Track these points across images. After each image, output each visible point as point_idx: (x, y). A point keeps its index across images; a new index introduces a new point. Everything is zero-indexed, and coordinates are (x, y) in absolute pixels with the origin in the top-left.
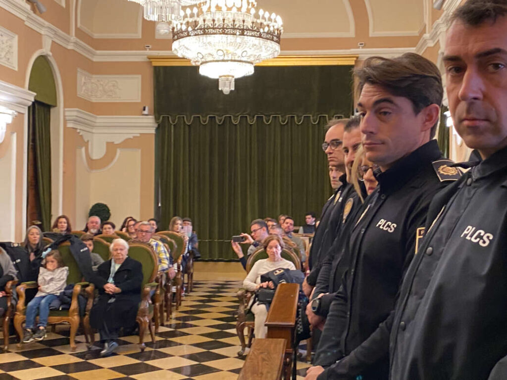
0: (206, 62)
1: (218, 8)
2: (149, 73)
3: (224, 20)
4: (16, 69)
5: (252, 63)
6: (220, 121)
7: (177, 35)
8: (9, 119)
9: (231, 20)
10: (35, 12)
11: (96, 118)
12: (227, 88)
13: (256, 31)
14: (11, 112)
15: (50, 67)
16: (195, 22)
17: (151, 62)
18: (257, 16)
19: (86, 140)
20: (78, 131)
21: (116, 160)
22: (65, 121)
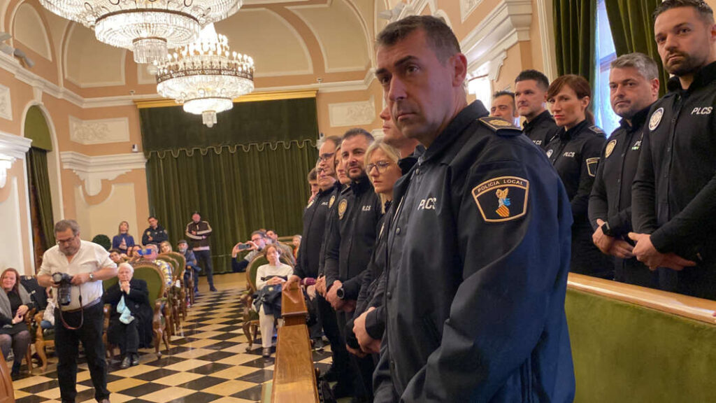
0: (189, 100)
1: (196, 53)
2: (135, 116)
3: (202, 62)
4: (11, 119)
5: (230, 99)
6: (204, 152)
7: (161, 78)
8: (9, 165)
9: (208, 62)
10: (24, 66)
11: (89, 158)
12: (210, 122)
13: (232, 70)
14: (9, 158)
15: (43, 117)
16: (176, 65)
17: (136, 106)
18: (231, 58)
19: (82, 179)
20: (74, 171)
21: (110, 196)
22: (61, 164)
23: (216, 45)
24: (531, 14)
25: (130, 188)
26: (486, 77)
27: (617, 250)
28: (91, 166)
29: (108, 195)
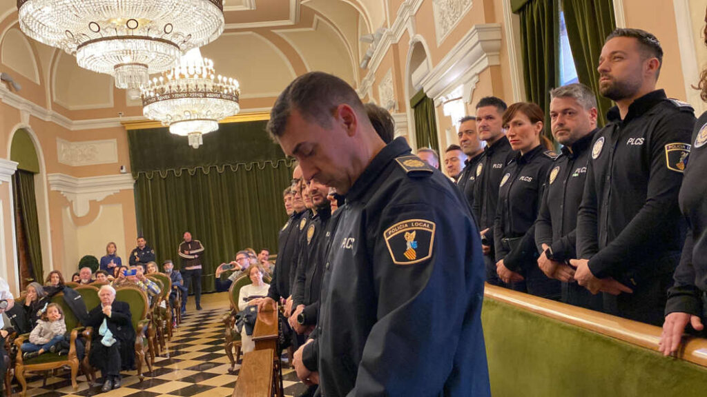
0: (175, 122)
1: (182, 76)
2: (124, 138)
3: (187, 86)
5: (216, 120)
6: (192, 172)
7: (147, 101)
9: (194, 85)
10: (11, 90)
11: (77, 180)
12: (196, 143)
13: (218, 93)
15: (30, 140)
16: (162, 88)
17: (124, 127)
18: (216, 81)
19: (70, 200)
20: (62, 193)
21: (99, 216)
22: (49, 186)
23: (202, 68)
24: (501, 40)
25: (118, 209)
26: (461, 100)
27: (561, 275)
28: (80, 187)
29: (96, 216)
